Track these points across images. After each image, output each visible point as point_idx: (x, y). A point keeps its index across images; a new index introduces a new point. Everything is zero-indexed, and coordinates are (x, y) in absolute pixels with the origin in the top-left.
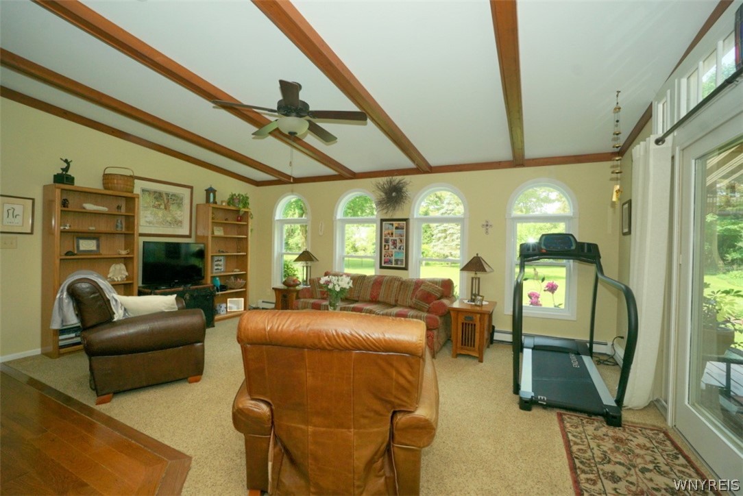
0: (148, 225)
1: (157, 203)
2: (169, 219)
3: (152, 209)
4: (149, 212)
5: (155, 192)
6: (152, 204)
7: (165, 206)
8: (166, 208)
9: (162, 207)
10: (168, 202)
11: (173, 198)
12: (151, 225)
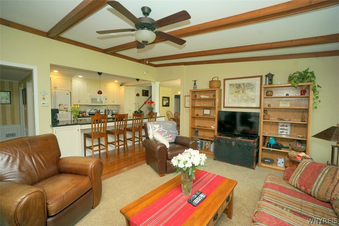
0: (233, 102)
1: (237, 90)
2: (245, 98)
3: (235, 93)
4: (233, 95)
5: (237, 84)
6: (235, 91)
7: (243, 91)
8: (243, 92)
9: (241, 92)
10: (244, 88)
11: (248, 85)
12: (235, 102)
